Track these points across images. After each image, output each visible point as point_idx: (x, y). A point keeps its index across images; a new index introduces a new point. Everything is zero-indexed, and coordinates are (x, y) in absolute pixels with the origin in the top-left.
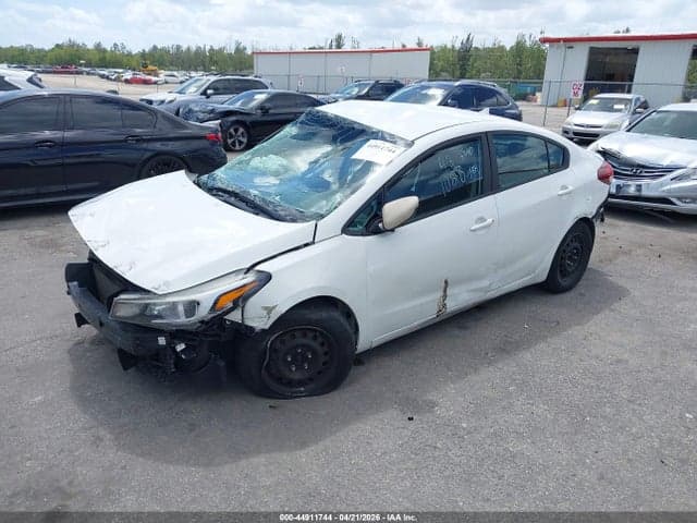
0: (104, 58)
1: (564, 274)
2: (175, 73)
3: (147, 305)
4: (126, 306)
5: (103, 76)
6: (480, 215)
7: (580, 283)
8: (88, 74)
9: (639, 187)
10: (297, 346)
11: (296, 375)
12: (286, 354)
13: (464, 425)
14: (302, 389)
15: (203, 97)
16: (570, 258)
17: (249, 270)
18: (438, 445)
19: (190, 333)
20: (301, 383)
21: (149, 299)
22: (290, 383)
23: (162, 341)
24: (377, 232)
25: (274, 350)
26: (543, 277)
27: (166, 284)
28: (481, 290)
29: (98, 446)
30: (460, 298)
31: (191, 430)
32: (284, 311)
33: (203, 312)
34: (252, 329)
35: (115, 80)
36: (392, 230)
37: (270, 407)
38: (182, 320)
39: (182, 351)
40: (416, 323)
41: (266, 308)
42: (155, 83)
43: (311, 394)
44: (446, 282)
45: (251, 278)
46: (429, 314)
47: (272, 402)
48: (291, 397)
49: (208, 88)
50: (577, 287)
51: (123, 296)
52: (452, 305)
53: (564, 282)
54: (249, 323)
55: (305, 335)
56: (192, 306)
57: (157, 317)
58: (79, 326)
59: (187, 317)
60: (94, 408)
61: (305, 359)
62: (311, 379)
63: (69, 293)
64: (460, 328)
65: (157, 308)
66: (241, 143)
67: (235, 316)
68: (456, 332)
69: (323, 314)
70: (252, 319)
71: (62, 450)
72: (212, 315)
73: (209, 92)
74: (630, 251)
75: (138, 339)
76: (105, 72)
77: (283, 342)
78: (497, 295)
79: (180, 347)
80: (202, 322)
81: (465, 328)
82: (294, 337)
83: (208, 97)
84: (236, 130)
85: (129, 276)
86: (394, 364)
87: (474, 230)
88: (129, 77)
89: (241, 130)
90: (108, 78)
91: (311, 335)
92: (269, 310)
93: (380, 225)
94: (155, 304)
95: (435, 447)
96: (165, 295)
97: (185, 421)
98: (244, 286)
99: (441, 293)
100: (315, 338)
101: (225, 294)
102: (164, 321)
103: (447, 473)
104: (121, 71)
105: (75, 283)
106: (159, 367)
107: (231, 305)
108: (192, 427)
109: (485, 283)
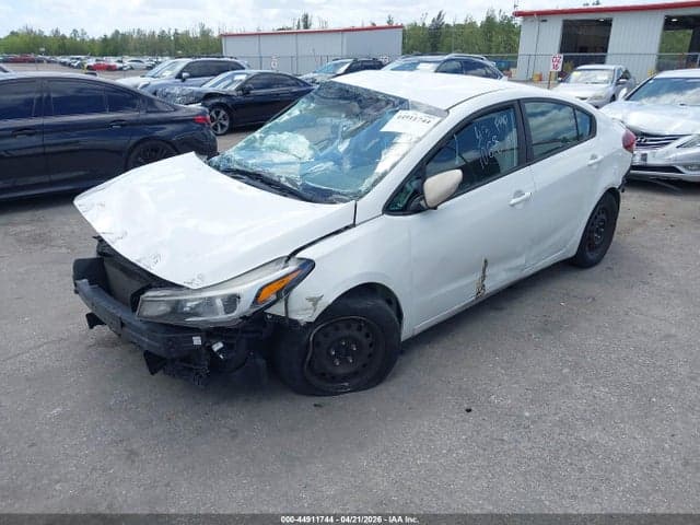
0: (64, 44)
1: (592, 248)
2: (141, 59)
3: (178, 302)
4: (155, 304)
5: (64, 64)
6: (518, 189)
7: (606, 256)
8: (49, 62)
9: (644, 157)
10: (340, 339)
11: (341, 371)
12: (329, 348)
13: (527, 414)
14: (346, 384)
15: (178, 80)
16: (597, 231)
17: (289, 258)
18: (505, 438)
19: (229, 330)
20: (345, 378)
21: (182, 295)
22: (334, 378)
23: (197, 341)
24: (419, 210)
25: (316, 344)
26: (572, 252)
27: (201, 277)
28: (517, 268)
29: (133, 462)
30: (498, 278)
31: (233, 438)
32: (331, 301)
33: (244, 307)
34: (296, 322)
35: (77, 67)
36: (435, 208)
37: (315, 405)
38: (221, 316)
39: (220, 351)
40: (457, 306)
41: (311, 300)
42: (121, 69)
43: (356, 389)
44: (486, 261)
45: (292, 266)
46: (469, 297)
47: (317, 400)
48: (337, 394)
49: (182, 71)
50: (604, 261)
51: (150, 294)
52: (491, 285)
53: (591, 256)
54: (293, 316)
55: (349, 327)
56: (232, 301)
57: (189, 314)
58: (91, 327)
59: (227, 313)
60: (119, 418)
61: (348, 352)
62: (356, 373)
63: (76, 292)
64: (497, 309)
65: (189, 304)
66: (222, 126)
67: (278, 310)
68: (492, 314)
69: (368, 303)
70: (297, 312)
71: (94, 469)
72: (255, 310)
73: (184, 74)
74: (644, 221)
75: (169, 339)
76: (66, 59)
77: (326, 335)
78: (531, 272)
79: (218, 346)
80: (244, 318)
81: (502, 309)
82: (337, 329)
83: (184, 80)
84: (217, 113)
85: (155, 270)
86: (435, 352)
87: (513, 205)
88: (91, 64)
89: (223, 113)
90: (70, 65)
91: (354, 326)
92: (315, 301)
93: (422, 203)
94: (186, 301)
95: (503, 440)
96: (200, 290)
97: (224, 427)
98: (287, 275)
99: (479, 275)
100: (360, 329)
101: (268, 285)
102: (201, 319)
103: (523, 469)
104: (83, 57)
105: (84, 280)
106: (191, 369)
107: (274, 297)
108: (234, 433)
109: (521, 261)
